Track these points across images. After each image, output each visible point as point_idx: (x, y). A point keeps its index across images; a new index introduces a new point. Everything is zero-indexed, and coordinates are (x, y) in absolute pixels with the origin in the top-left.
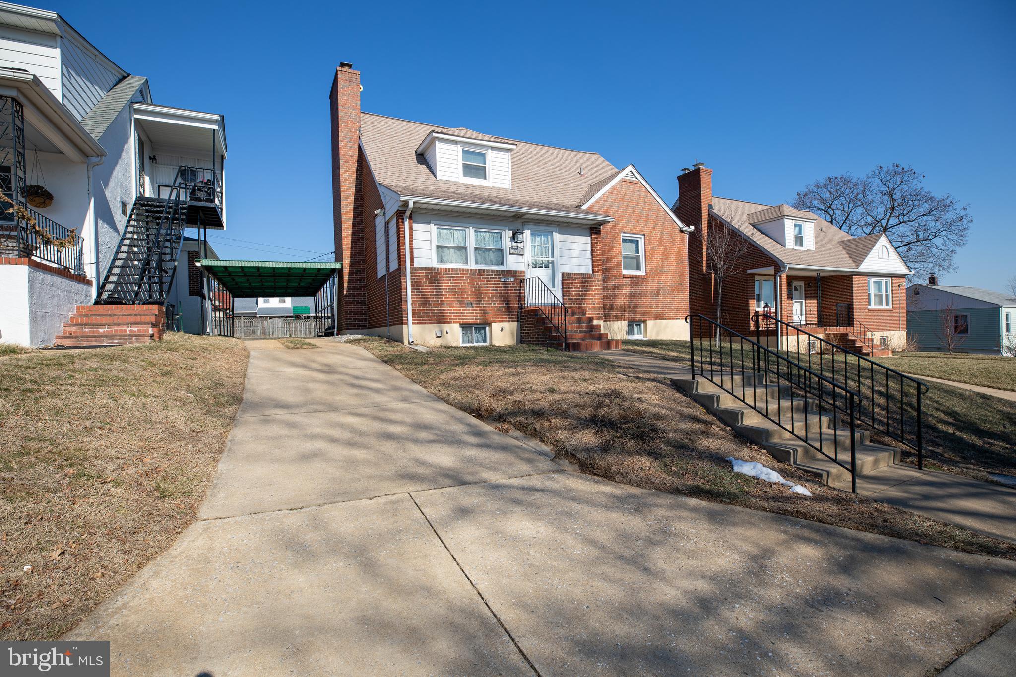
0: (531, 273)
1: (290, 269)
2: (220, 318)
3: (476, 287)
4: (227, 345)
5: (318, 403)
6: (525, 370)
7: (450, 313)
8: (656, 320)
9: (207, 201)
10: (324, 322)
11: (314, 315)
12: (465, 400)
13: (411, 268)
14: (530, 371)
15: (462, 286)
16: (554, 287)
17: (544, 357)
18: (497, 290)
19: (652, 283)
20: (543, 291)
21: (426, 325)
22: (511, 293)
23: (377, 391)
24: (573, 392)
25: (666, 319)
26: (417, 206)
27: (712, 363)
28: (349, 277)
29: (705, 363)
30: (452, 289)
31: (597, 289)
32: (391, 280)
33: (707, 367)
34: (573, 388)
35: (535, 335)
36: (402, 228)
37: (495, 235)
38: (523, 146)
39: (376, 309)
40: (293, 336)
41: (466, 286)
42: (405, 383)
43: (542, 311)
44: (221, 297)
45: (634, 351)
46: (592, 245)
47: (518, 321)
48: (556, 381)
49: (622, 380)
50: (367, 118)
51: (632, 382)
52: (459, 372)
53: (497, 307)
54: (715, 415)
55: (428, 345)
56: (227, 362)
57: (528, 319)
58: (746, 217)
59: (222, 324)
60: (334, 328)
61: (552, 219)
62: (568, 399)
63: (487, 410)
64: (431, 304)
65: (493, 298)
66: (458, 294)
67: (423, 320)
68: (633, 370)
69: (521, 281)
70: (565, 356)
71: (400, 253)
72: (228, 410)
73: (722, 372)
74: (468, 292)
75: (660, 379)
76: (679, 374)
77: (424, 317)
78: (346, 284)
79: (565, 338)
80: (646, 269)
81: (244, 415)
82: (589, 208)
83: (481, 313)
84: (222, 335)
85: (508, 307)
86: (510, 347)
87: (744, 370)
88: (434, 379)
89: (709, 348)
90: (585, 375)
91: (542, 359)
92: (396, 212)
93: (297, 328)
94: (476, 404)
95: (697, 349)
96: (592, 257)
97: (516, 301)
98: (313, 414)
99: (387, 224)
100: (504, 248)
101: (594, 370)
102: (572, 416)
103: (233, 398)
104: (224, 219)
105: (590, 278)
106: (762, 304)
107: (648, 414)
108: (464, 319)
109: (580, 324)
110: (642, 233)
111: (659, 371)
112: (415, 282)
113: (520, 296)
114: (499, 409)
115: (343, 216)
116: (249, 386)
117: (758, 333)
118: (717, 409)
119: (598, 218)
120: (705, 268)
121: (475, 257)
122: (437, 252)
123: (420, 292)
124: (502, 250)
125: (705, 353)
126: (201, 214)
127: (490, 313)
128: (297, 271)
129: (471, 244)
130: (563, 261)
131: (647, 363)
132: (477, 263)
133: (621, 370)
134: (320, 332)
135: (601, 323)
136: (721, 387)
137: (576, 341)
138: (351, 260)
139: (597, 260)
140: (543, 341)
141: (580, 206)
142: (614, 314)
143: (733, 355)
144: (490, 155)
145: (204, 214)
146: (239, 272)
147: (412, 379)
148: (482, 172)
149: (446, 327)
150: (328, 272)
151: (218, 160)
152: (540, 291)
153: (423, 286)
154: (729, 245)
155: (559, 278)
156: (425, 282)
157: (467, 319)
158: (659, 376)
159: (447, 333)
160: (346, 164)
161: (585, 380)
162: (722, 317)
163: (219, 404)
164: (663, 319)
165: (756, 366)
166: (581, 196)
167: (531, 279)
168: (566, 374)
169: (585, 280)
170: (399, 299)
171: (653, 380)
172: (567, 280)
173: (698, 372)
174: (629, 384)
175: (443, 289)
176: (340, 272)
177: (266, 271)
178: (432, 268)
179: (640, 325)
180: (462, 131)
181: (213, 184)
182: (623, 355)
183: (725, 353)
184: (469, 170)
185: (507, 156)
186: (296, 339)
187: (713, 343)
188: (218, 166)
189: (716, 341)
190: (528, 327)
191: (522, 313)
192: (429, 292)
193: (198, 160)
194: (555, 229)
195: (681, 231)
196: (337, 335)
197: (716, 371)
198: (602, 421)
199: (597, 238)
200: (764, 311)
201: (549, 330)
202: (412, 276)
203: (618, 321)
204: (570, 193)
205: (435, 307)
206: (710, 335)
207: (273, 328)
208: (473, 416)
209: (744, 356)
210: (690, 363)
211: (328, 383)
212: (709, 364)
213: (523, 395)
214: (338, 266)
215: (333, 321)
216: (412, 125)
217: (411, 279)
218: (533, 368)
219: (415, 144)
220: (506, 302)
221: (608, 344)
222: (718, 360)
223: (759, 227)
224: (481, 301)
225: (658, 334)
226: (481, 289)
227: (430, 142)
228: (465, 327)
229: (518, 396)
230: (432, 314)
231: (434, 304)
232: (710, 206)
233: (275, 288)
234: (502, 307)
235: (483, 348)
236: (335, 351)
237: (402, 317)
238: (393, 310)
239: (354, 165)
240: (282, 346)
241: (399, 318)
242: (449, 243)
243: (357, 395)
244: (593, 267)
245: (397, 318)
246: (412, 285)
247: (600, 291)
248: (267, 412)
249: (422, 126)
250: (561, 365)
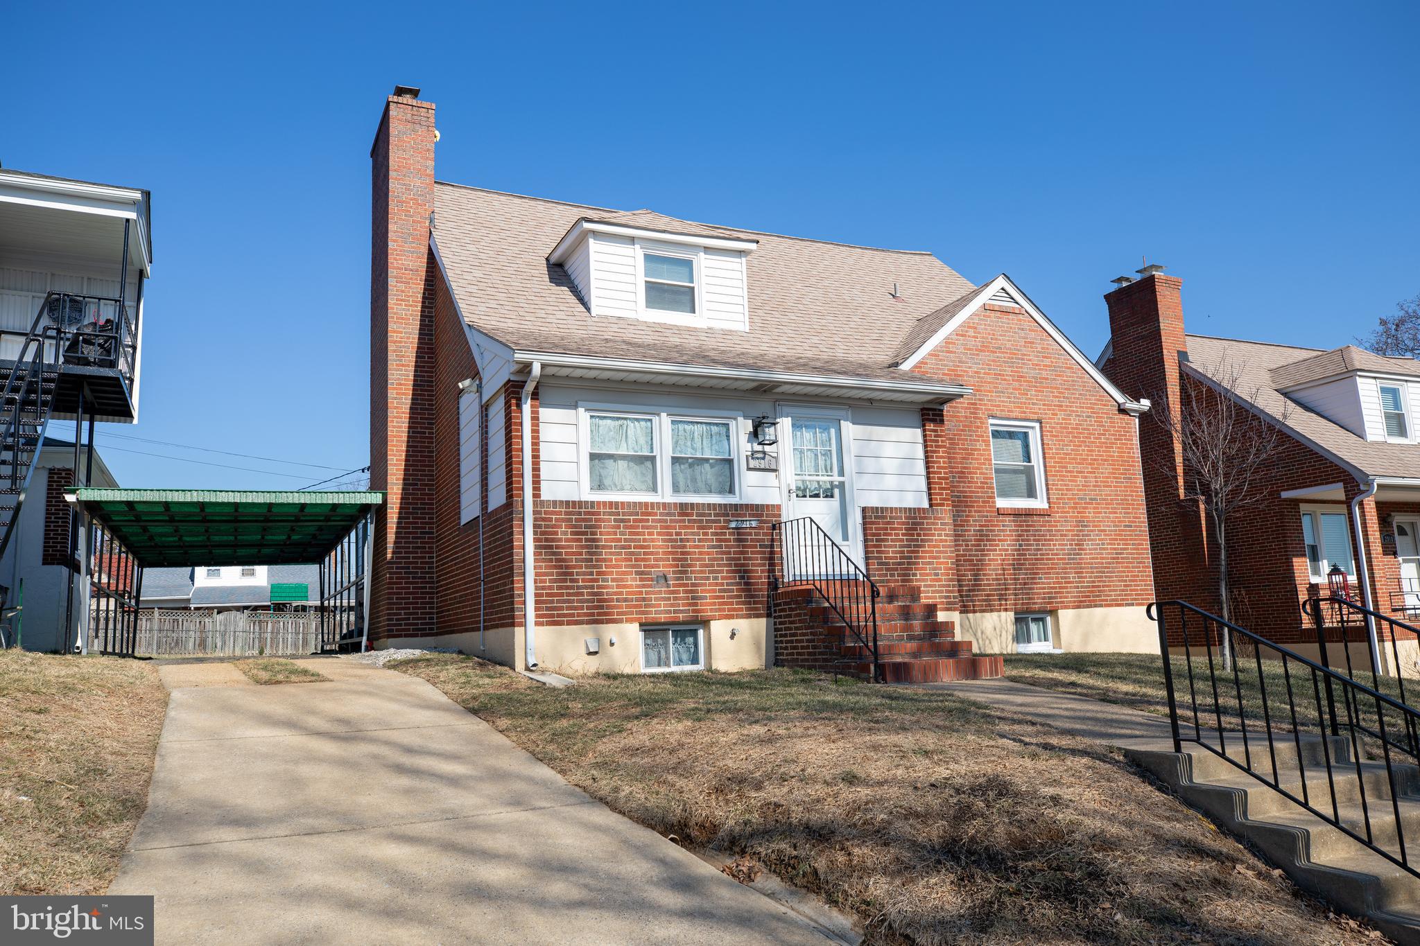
0: (793, 510)
1: (270, 505)
2: (107, 610)
3: (676, 541)
4: (120, 678)
5: (319, 813)
6: (788, 729)
7: (618, 600)
8: (1078, 607)
9: (101, 364)
10: (338, 618)
11: (318, 603)
12: (653, 802)
13: (535, 504)
14: (799, 731)
15: (645, 540)
16: (845, 538)
17: (829, 698)
18: (720, 547)
19: (1064, 524)
20: (822, 549)
21: (565, 627)
22: (752, 553)
23: (454, 781)
24: (900, 783)
25: (1101, 606)
26: (550, 371)
27: (1218, 710)
28: (398, 523)
29: (1204, 711)
30: (623, 547)
31: (941, 541)
32: (491, 530)
33: (1209, 719)
34: (900, 772)
35: (807, 647)
36: (517, 418)
37: (715, 429)
38: (772, 244)
39: (457, 592)
40: (267, 651)
41: (653, 540)
42: (516, 762)
43: (820, 591)
44: (115, 565)
45: (1034, 682)
46: (926, 446)
47: (768, 616)
48: (859, 755)
49: (1011, 752)
50: (447, 194)
51: (1034, 756)
52: (640, 734)
53: (722, 584)
54: (1239, 838)
55: (570, 672)
56: (118, 717)
57: (791, 609)
58: (1266, 377)
59: (111, 626)
60: (361, 634)
61: (838, 394)
62: (889, 800)
63: (702, 826)
64: (576, 581)
65: (713, 566)
66: (637, 557)
67: (559, 615)
68: (1035, 728)
69: (774, 527)
70: (877, 694)
71: (511, 470)
72: (110, 834)
73: (1244, 731)
74: (657, 553)
75: (1099, 750)
76: (1142, 736)
77: (561, 608)
78: (391, 537)
79: (876, 653)
80: (1048, 494)
81: (148, 845)
82: (915, 367)
83: (687, 598)
84: (110, 654)
85: (747, 584)
86: (752, 673)
87: (1300, 728)
88: (582, 754)
89: (1208, 672)
90: (924, 740)
91: (824, 703)
92: (505, 385)
93: (278, 633)
94: (678, 811)
95: (1180, 676)
96: (928, 473)
97: (762, 571)
98: (306, 839)
99: (485, 409)
100: (734, 456)
101: (945, 727)
102: (898, 840)
103: (124, 802)
104: (135, 401)
105: (925, 518)
106: (1325, 567)
107: (1077, 836)
108: (650, 612)
109: (907, 620)
110: (1036, 417)
111: (1097, 728)
112: (543, 533)
113: (773, 559)
114: (731, 822)
115: (392, 394)
116: (162, 775)
117: (1321, 635)
118: (1242, 825)
119: (938, 388)
120: (1182, 492)
121: (674, 475)
122: (592, 469)
123: (554, 554)
124: (730, 462)
125: (1199, 685)
126: (87, 391)
127: (705, 598)
128: (285, 510)
129: (665, 450)
130: (864, 482)
131: (1067, 709)
132: (676, 489)
133: (1007, 728)
134: (328, 643)
135: (955, 617)
136: (1248, 770)
137: (899, 660)
138: (404, 484)
139: (939, 478)
140: (825, 660)
141: (896, 365)
142: (981, 595)
143: (1268, 689)
144: (702, 262)
145: (92, 391)
146: (158, 514)
147: (533, 753)
148: (687, 298)
149: (610, 631)
150: (354, 512)
151: (132, 280)
152: (815, 549)
153: (560, 540)
154: (1233, 440)
155: (855, 519)
156: (565, 533)
157: (656, 612)
158: (1098, 742)
159: (612, 644)
160: (402, 286)
161: (926, 754)
162: (1233, 599)
163: (91, 819)
164: (1096, 606)
165: (1326, 717)
166: (897, 342)
167: (795, 523)
168: (881, 738)
169: (915, 521)
170: (506, 570)
171: (1084, 753)
172: (873, 523)
173: (1187, 731)
174: (1028, 763)
175: (604, 547)
176: (380, 511)
177: (218, 510)
178: (580, 502)
179: (1043, 620)
180: (644, 218)
181: (117, 329)
182: (1010, 691)
183: (1247, 683)
184: (658, 295)
185: (739, 264)
186: (274, 660)
187: (1217, 660)
188: (130, 292)
189: (1223, 655)
190: (790, 629)
191: (778, 596)
192: (573, 554)
193: (89, 279)
194: (843, 413)
195: (1122, 411)
196: (367, 649)
197: (1232, 730)
198: (970, 852)
199: (935, 431)
200: (1331, 583)
201: (839, 634)
202: (535, 520)
203: (992, 611)
204: (875, 336)
205: (586, 587)
206: (1208, 641)
207: (224, 634)
208: (672, 840)
209: (1294, 690)
210: (1167, 710)
211: (343, 763)
212: (1211, 711)
213: (785, 790)
214: (376, 499)
215: (360, 618)
216: (540, 206)
217: (535, 526)
218: (806, 724)
219: (546, 244)
220: (743, 573)
221: (973, 665)
222: (1234, 703)
223: (1296, 396)
224: (685, 572)
225: (1086, 638)
226: (685, 547)
227: (577, 239)
228: (652, 630)
229: (772, 792)
230: (578, 601)
231: (583, 581)
232: (1183, 356)
233: (235, 546)
234: (732, 584)
235: (691, 677)
236: (363, 688)
237: (513, 610)
238: (495, 594)
239: (418, 288)
240: (243, 678)
241: (507, 611)
242: (617, 448)
243: (408, 792)
244: (930, 494)
245: (501, 612)
246: (535, 540)
247: (949, 546)
248: (200, 837)
249: (561, 207)
250: (870, 719)
